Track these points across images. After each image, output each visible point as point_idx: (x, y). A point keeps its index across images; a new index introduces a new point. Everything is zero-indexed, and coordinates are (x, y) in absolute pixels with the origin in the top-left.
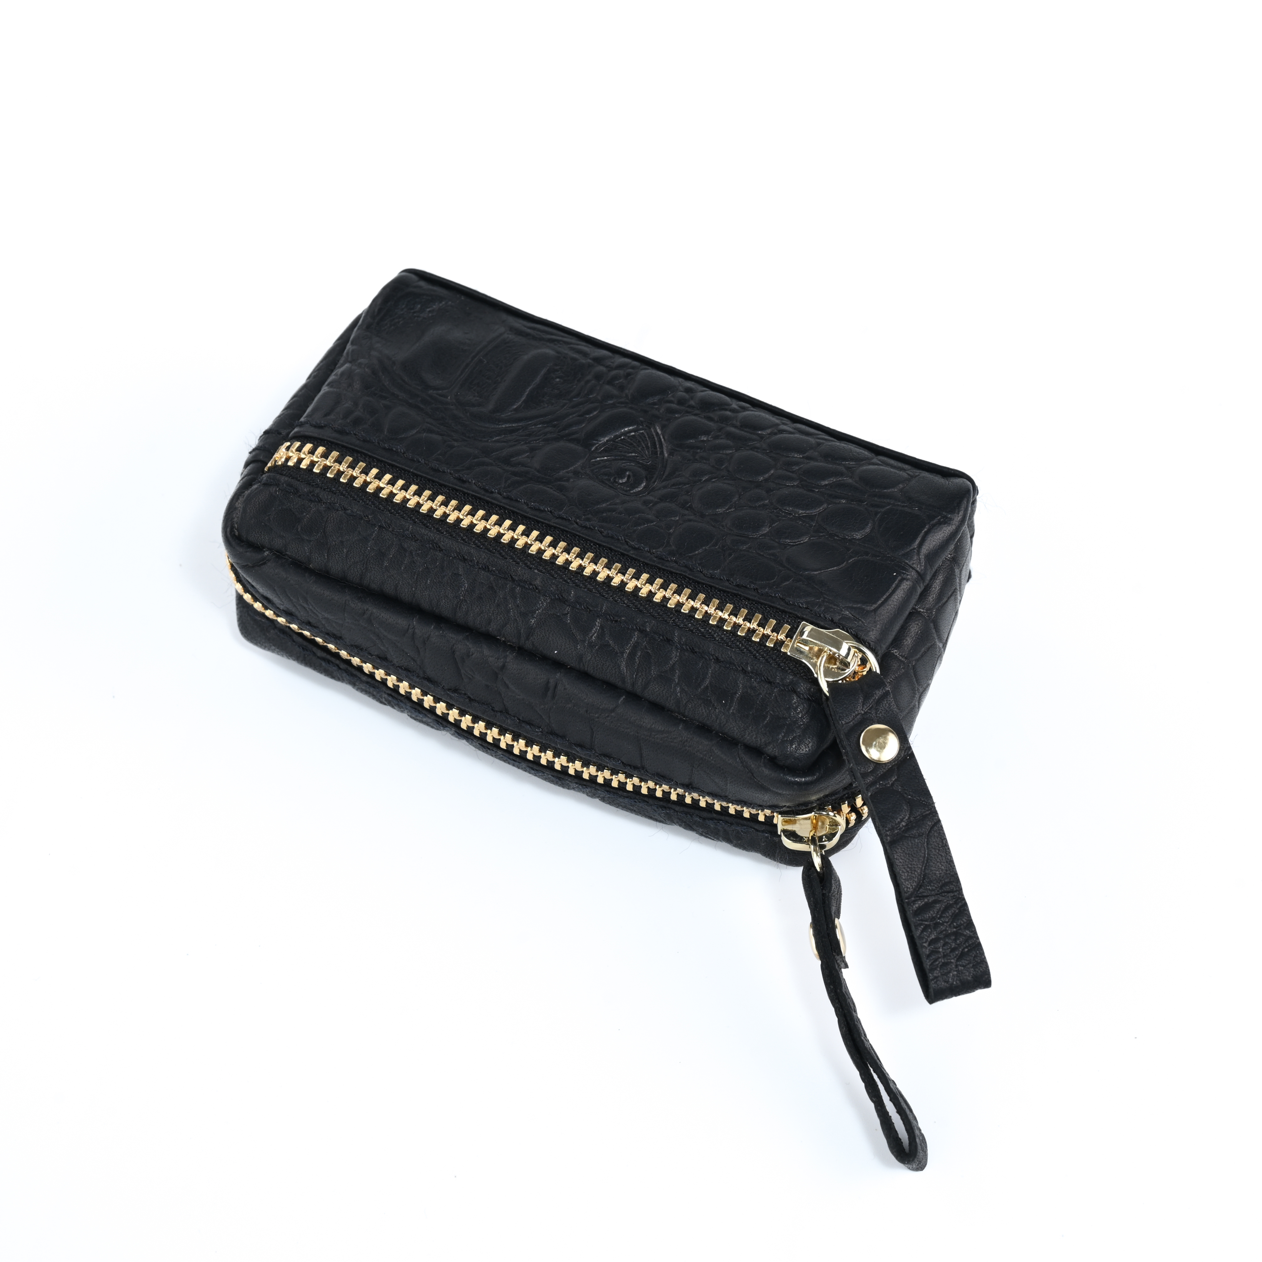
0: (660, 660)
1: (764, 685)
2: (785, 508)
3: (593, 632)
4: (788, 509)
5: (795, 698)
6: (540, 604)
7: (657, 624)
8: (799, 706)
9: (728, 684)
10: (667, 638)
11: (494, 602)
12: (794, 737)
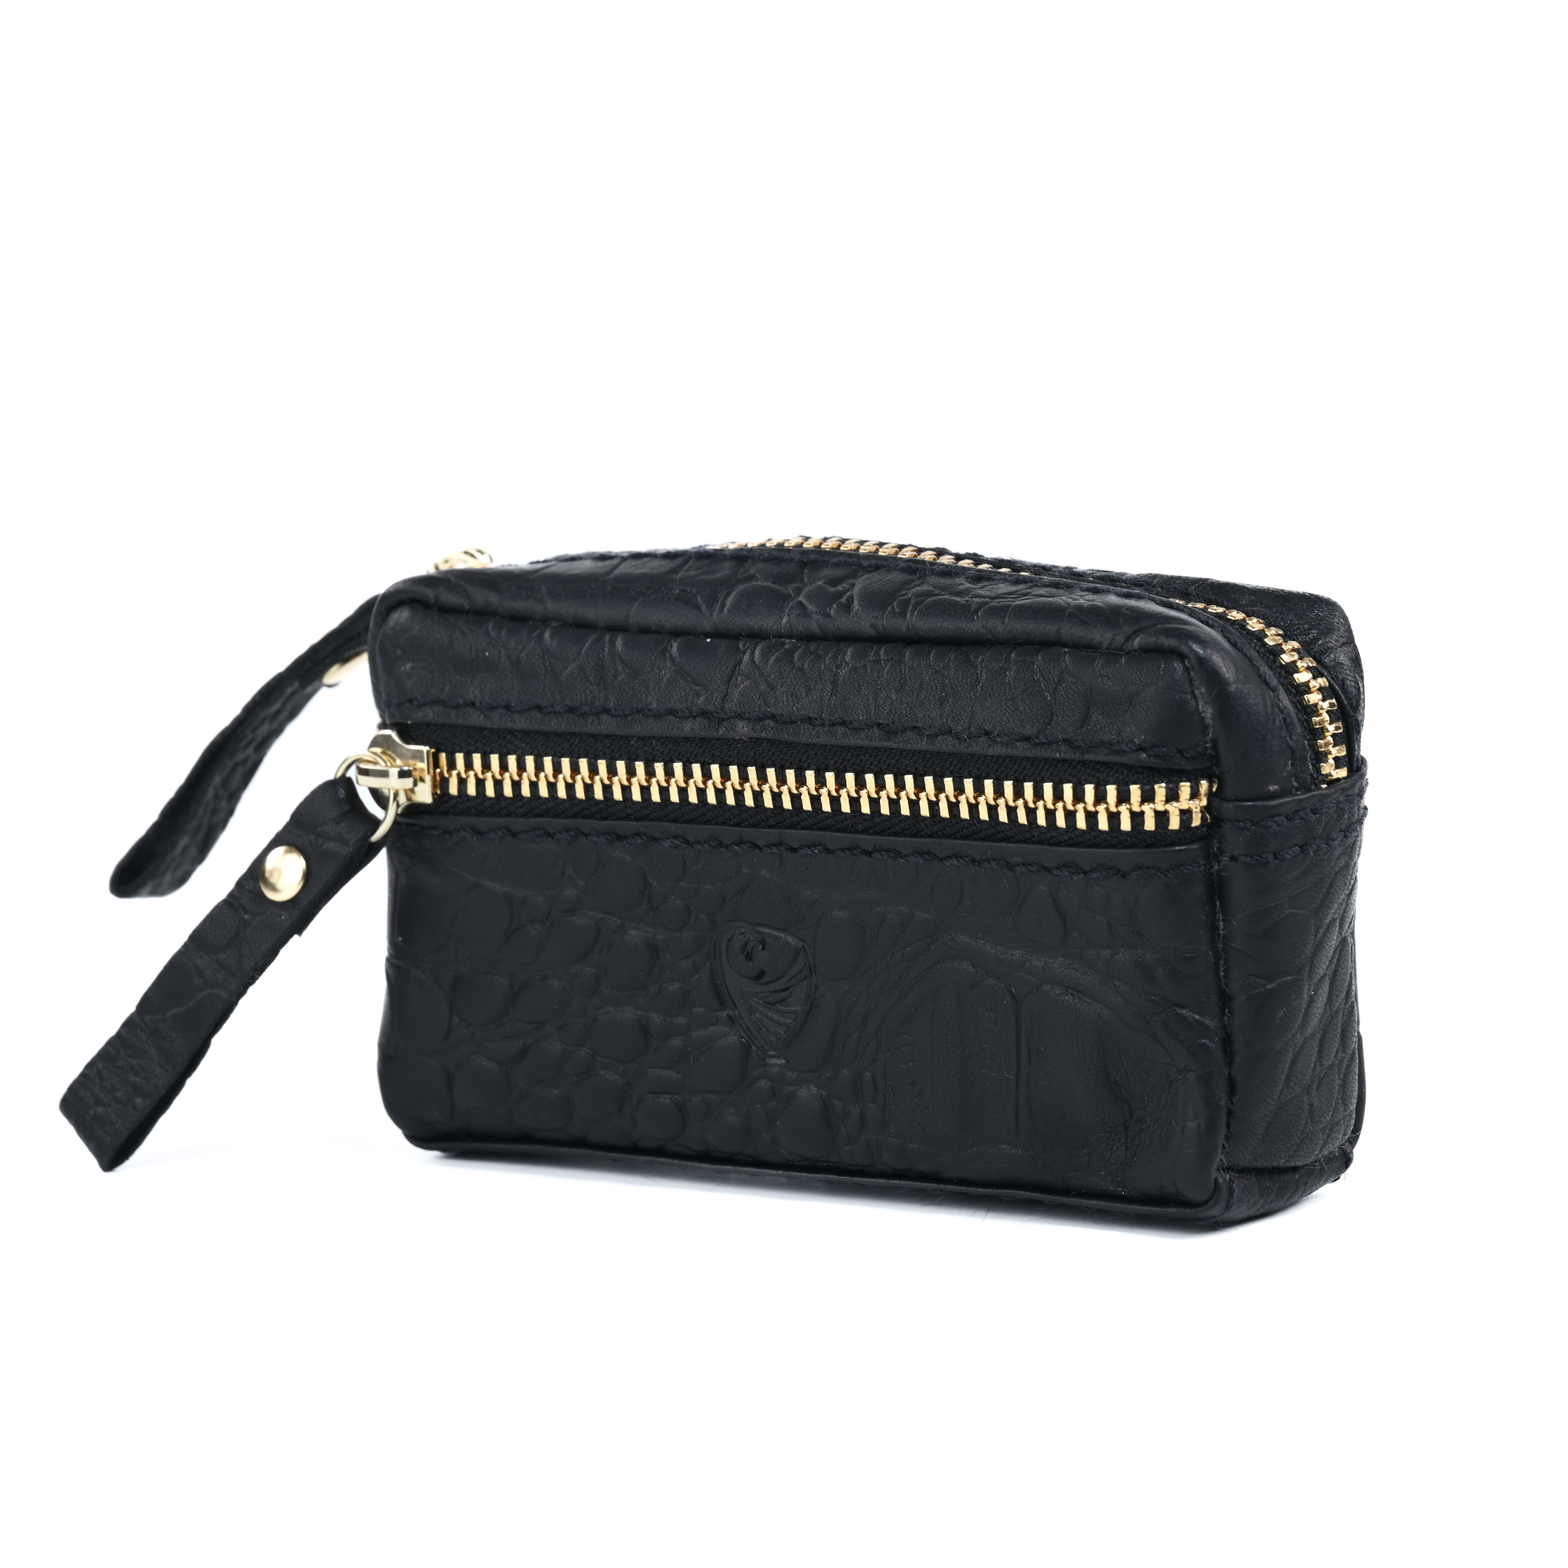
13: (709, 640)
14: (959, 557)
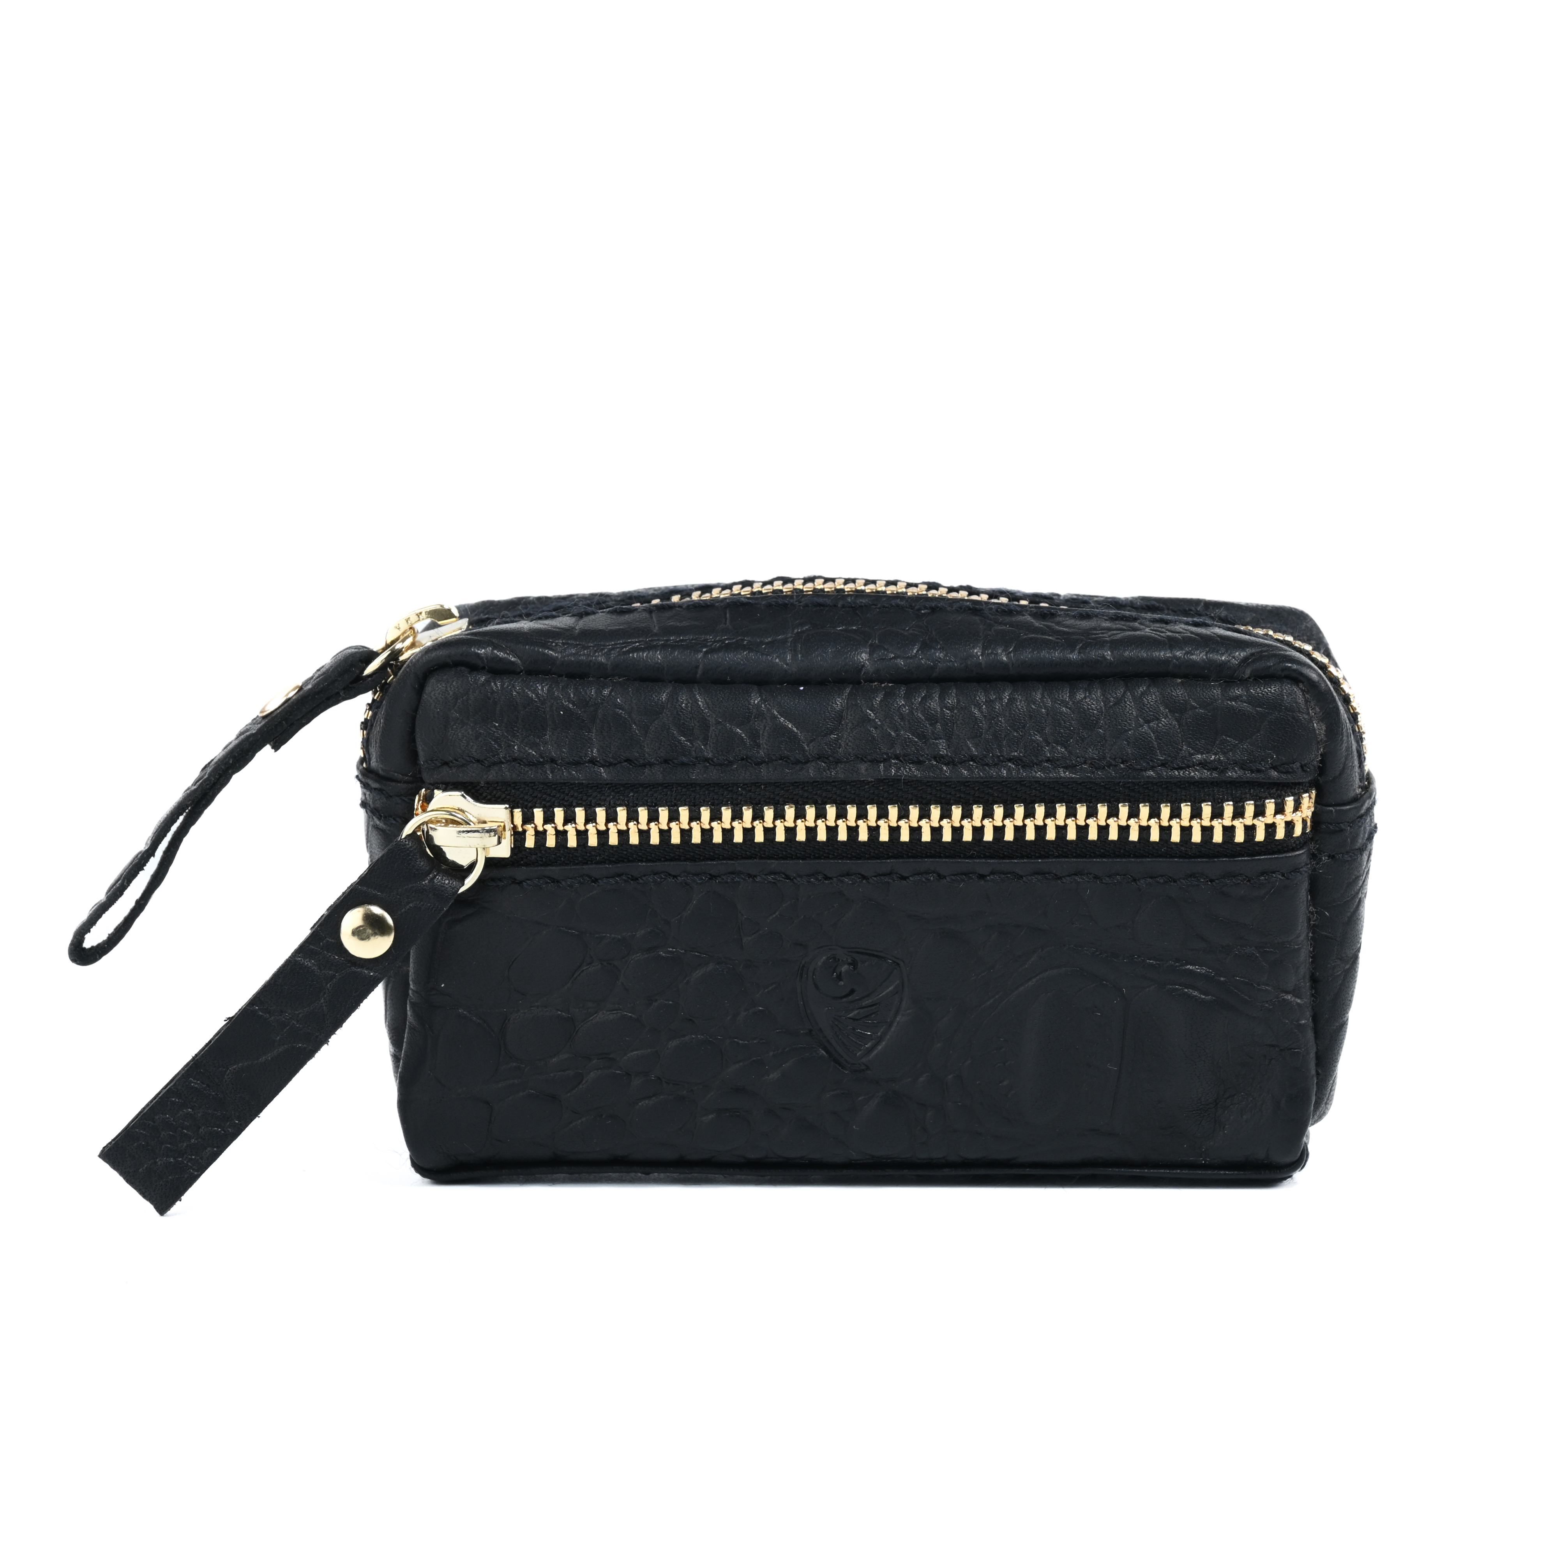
0: (665, 732)
1: (522, 754)
2: (619, 1014)
3: (766, 734)
4: (615, 1015)
5: (475, 754)
6: (849, 741)
7: (689, 777)
8: (467, 746)
9: (567, 737)
10: (669, 764)
11: (909, 721)
12: (456, 704)
13: (802, 688)
14: (951, 590)
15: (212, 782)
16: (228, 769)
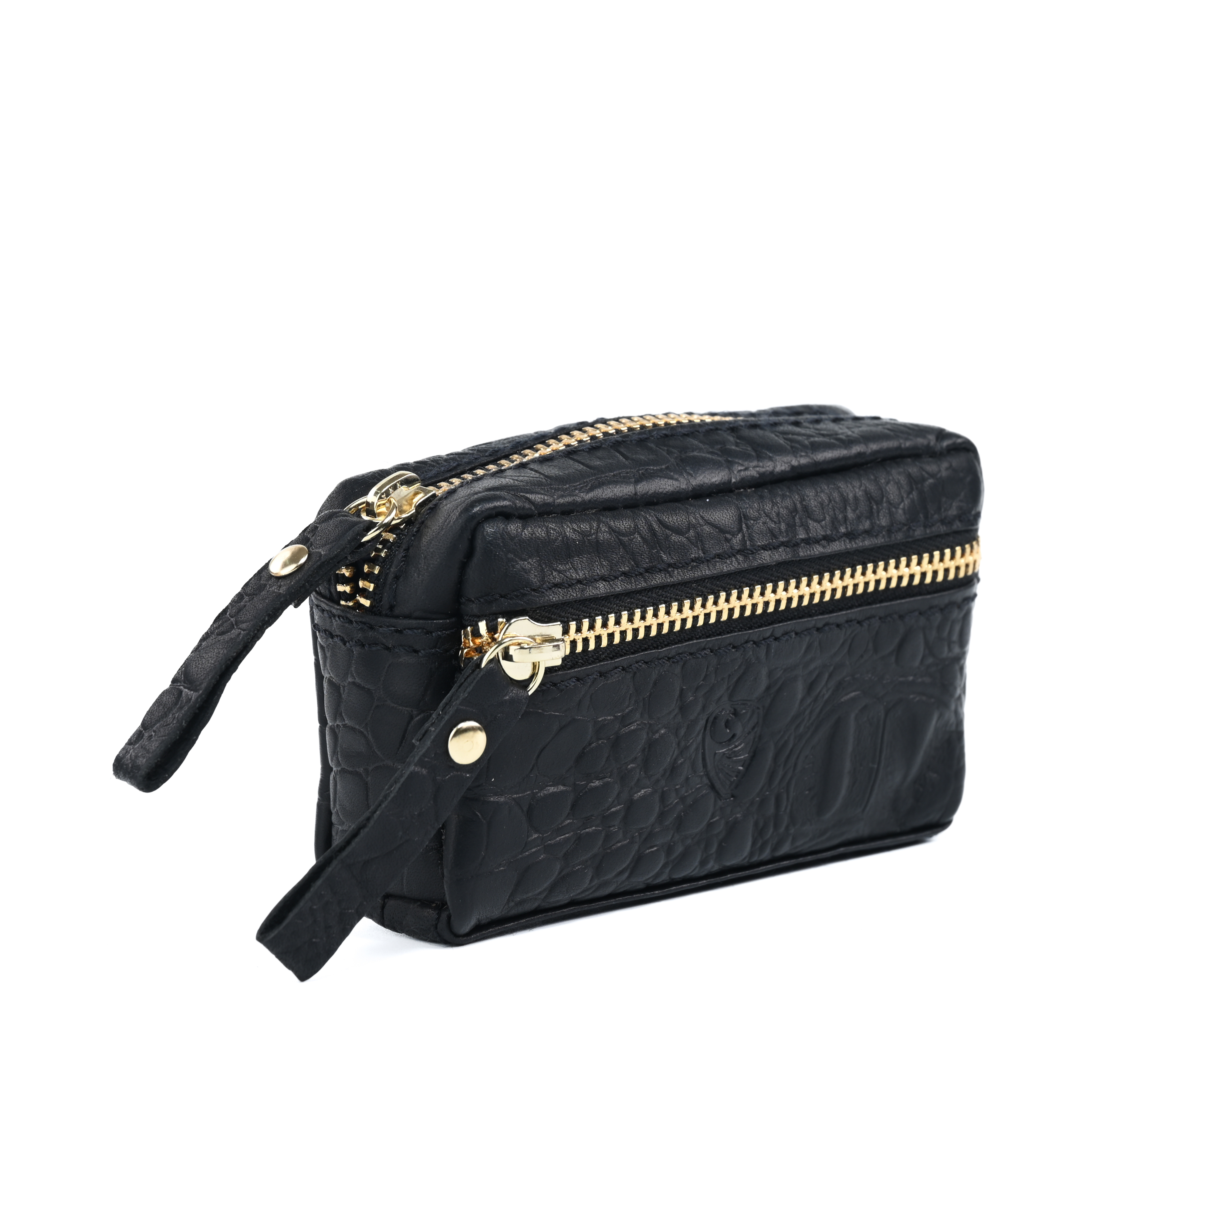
13: (708, 500)
15: (252, 636)
16: (263, 625)
